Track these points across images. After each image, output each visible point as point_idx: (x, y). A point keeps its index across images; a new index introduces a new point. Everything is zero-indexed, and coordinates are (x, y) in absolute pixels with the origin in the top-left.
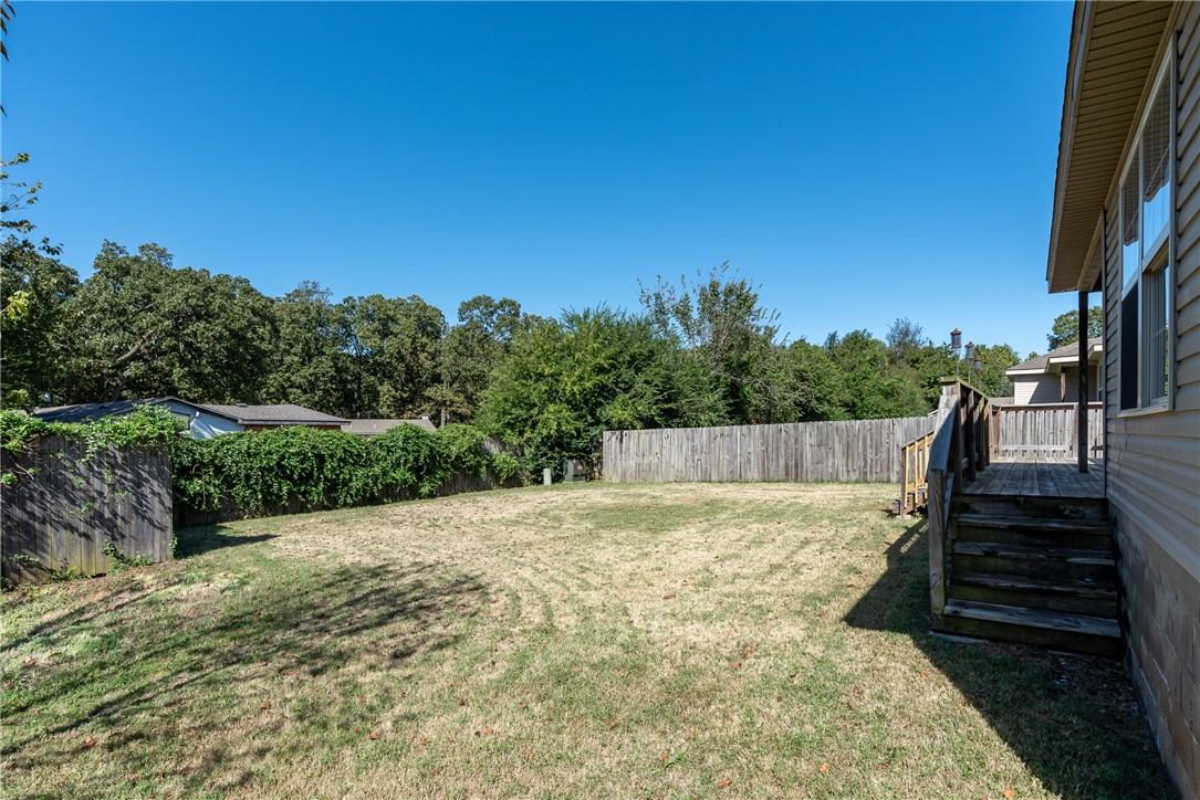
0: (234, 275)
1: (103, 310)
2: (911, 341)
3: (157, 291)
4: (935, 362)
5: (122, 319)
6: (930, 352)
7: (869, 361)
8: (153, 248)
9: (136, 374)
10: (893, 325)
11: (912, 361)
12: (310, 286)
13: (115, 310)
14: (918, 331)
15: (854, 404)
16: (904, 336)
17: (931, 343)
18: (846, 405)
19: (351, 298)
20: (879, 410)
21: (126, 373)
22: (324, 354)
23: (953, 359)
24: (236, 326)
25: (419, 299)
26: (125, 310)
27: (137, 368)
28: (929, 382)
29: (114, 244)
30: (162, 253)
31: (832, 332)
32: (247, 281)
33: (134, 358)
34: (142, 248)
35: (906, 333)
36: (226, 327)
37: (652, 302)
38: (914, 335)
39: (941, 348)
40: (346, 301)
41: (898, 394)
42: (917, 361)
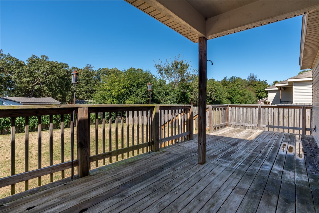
0: (64, 63)
1: (26, 72)
2: (254, 80)
3: (41, 67)
4: (260, 86)
5: (31, 74)
6: (259, 83)
7: (236, 85)
8: (44, 56)
9: (37, 88)
10: (249, 75)
11: (254, 85)
12: (89, 65)
13: (30, 72)
14: (256, 77)
15: (231, 98)
16: (252, 77)
17: (260, 80)
18: (229, 98)
19: (100, 69)
20: (239, 100)
21: (35, 88)
22: (91, 83)
23: (266, 85)
24: (61, 76)
25: (117, 69)
26: (32, 72)
27: (38, 87)
28: (259, 92)
29: (35, 55)
30: (47, 57)
31: (225, 77)
32: (67, 64)
33: (37, 84)
34: (42, 56)
35: (253, 77)
36: (58, 76)
37: (158, 67)
38: (255, 78)
39: (263, 82)
40: (99, 69)
41: (245, 95)
42: (255, 85)
